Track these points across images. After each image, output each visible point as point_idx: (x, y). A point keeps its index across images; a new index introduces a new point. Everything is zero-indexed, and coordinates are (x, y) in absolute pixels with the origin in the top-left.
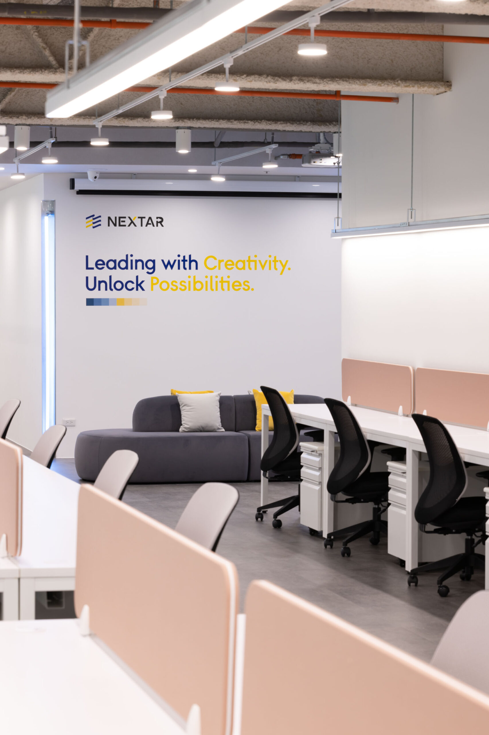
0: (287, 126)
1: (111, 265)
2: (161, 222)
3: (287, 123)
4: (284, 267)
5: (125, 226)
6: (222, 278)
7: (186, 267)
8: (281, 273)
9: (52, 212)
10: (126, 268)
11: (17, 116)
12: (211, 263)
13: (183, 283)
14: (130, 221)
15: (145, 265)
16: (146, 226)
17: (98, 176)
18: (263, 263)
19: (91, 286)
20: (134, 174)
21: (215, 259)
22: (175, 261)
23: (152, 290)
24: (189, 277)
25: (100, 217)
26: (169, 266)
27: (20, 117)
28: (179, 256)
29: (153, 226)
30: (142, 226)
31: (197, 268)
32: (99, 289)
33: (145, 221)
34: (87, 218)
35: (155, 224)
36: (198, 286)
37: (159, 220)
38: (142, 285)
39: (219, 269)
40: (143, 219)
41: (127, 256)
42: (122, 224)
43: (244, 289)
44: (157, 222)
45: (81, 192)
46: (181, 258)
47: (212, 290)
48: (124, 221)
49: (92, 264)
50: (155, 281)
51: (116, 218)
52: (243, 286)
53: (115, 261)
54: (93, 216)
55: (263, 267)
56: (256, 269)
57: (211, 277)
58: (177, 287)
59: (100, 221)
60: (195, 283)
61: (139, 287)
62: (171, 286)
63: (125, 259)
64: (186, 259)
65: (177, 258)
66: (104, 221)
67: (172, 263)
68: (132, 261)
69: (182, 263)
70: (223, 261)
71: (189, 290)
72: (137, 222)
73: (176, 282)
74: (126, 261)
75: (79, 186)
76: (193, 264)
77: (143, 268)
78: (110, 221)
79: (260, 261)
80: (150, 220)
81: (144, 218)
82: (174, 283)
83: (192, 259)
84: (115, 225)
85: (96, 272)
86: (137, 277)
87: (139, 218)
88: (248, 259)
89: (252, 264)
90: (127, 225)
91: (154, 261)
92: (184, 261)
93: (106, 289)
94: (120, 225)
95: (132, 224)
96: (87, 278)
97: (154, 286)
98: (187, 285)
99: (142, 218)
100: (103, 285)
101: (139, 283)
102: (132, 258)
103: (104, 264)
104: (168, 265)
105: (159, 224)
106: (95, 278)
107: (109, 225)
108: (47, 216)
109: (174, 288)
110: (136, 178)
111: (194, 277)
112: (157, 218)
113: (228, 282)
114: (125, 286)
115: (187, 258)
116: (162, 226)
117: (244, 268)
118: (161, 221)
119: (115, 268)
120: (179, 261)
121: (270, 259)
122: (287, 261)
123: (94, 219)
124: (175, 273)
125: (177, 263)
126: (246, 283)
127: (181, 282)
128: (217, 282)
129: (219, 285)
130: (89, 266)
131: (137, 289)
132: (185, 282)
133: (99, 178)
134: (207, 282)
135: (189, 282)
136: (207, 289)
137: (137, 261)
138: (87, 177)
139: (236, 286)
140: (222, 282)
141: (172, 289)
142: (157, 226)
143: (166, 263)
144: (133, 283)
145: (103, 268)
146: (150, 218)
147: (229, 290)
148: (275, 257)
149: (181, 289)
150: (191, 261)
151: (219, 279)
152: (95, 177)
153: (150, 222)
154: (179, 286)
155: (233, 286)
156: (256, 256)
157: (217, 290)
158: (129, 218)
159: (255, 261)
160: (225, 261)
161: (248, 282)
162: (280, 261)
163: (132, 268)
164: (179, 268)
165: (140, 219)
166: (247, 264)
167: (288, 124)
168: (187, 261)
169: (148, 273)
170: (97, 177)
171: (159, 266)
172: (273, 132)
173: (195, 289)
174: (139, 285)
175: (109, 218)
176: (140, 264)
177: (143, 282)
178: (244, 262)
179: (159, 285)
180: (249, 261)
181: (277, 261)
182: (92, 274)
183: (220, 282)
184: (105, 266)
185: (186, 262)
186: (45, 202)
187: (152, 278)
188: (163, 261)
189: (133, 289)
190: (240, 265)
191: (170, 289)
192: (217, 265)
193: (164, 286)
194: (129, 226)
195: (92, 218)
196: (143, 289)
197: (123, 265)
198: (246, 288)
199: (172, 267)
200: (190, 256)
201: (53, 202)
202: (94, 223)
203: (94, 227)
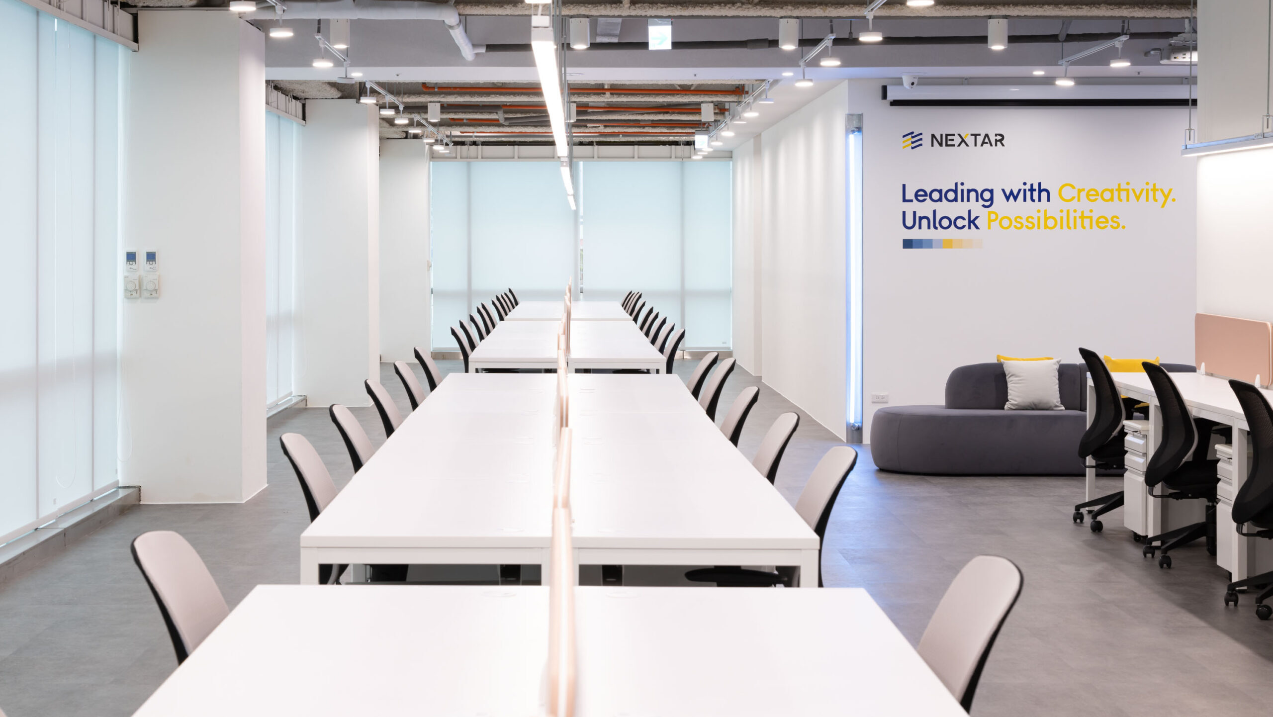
0: (1135, 11)
1: (936, 196)
2: (1001, 141)
3: (1134, 8)
4: (1166, 197)
5: (954, 145)
6: (1083, 212)
7: (1034, 198)
8: (1163, 206)
9: (859, 129)
10: (955, 200)
11: (781, 6)
12: (1068, 193)
13: (1030, 220)
14: (960, 140)
15: (979, 196)
16: (982, 145)
17: (916, 81)
18: (1138, 194)
19: (909, 223)
20: (966, 79)
21: (1073, 187)
22: (1020, 190)
23: (989, 228)
24: (1039, 211)
25: (921, 134)
26: (1012, 197)
27: (784, 8)
28: (1025, 184)
29: (991, 145)
30: (976, 145)
31: (1049, 200)
32: (920, 227)
33: (980, 139)
34: (904, 136)
35: (993, 143)
36: (1051, 223)
37: (999, 138)
38: (976, 222)
39: (1079, 200)
40: (978, 137)
41: (956, 184)
42: (949, 143)
43: (1112, 226)
44: (996, 141)
45: (895, 103)
46: (1028, 187)
47: (1069, 228)
48: (952, 140)
49: (910, 195)
50: (993, 217)
51: (942, 135)
52: (1111, 223)
53: (940, 191)
54: (912, 133)
55: (1138, 198)
56: (1128, 200)
57: (1068, 211)
58: (1022, 225)
59: (921, 139)
60: (1046, 219)
61: (972, 224)
62: (1014, 223)
63: (954, 188)
64: (1034, 188)
65: (1023, 187)
66: (926, 140)
67: (1015, 193)
68: (962, 191)
69: (1028, 194)
70: (1084, 190)
71: (1039, 228)
72: (970, 140)
73: (1021, 218)
74: (955, 191)
75: (892, 95)
76: (1044, 194)
77: (977, 200)
78: (934, 140)
79: (1133, 190)
80: (987, 138)
81: (979, 135)
82: (1018, 220)
83: (1042, 188)
84: (941, 145)
85: (915, 206)
86: (970, 212)
87: (972, 135)
88: (1117, 187)
89: (1123, 194)
90: (957, 144)
91: (991, 191)
92: (1032, 190)
93: (929, 227)
94: (947, 145)
95: (963, 143)
96: (904, 213)
97: (992, 224)
98: (1035, 221)
99: (976, 135)
100: (924, 222)
101: (972, 219)
102: (962, 187)
103: (926, 195)
104: (1010, 196)
105: (999, 143)
106: (915, 213)
107: (932, 145)
108: (853, 134)
109: (1019, 225)
110: (968, 84)
111: (1046, 211)
112: (996, 135)
113: (1091, 218)
114: (953, 223)
115: (1036, 187)
116: (1003, 145)
117: (1112, 199)
118: (1001, 139)
119: (940, 200)
120: (1025, 190)
121: (1148, 187)
122: (1170, 190)
123: (913, 137)
124: (1020, 207)
125: (1022, 193)
126: (1115, 219)
127: (1028, 218)
128: (1075, 218)
129: (1079, 221)
130: (907, 198)
131: (970, 228)
132: (1032, 218)
133: (917, 85)
134: (1062, 218)
135: (1039, 218)
136: (1062, 228)
137: (969, 191)
138: (901, 84)
139: (1101, 222)
140: (1082, 217)
141: (1015, 227)
142: (996, 145)
143: (1008, 193)
144: (963, 219)
145: (924, 200)
146: (987, 136)
147: (1091, 227)
148: (1154, 185)
149: (1027, 227)
150: (1040, 191)
151: (1078, 214)
152: (913, 84)
153: (987, 140)
154: (1025, 223)
155: (1098, 223)
156: (1128, 183)
157: (1075, 228)
158: (959, 135)
159: (1127, 190)
160: (1086, 191)
161: (1117, 218)
162: (1162, 190)
163: (962, 200)
164: (1025, 200)
165: (974, 137)
166: (1116, 193)
167: (1137, 9)
168: (1035, 190)
169: (984, 206)
170: (915, 84)
171: (999, 197)
172: (1123, 19)
173: (1046, 227)
174: (972, 222)
175: (933, 136)
176: (973, 194)
177: (977, 218)
178: (1112, 191)
179: (998, 221)
180: (1119, 190)
181: (1158, 190)
182: (909, 208)
183: (1080, 217)
184: (928, 198)
185: (1034, 192)
186: (850, 117)
187: (990, 213)
188: (1003, 190)
189: (964, 227)
190: (1107, 195)
191: (1012, 226)
192: (1076, 195)
193: (1006, 223)
194: (959, 145)
195: (910, 136)
196: (977, 227)
197: (951, 196)
198: (1115, 225)
199: (1015, 198)
200: (1040, 184)
201: (860, 117)
202: (913, 143)
203: (913, 148)
